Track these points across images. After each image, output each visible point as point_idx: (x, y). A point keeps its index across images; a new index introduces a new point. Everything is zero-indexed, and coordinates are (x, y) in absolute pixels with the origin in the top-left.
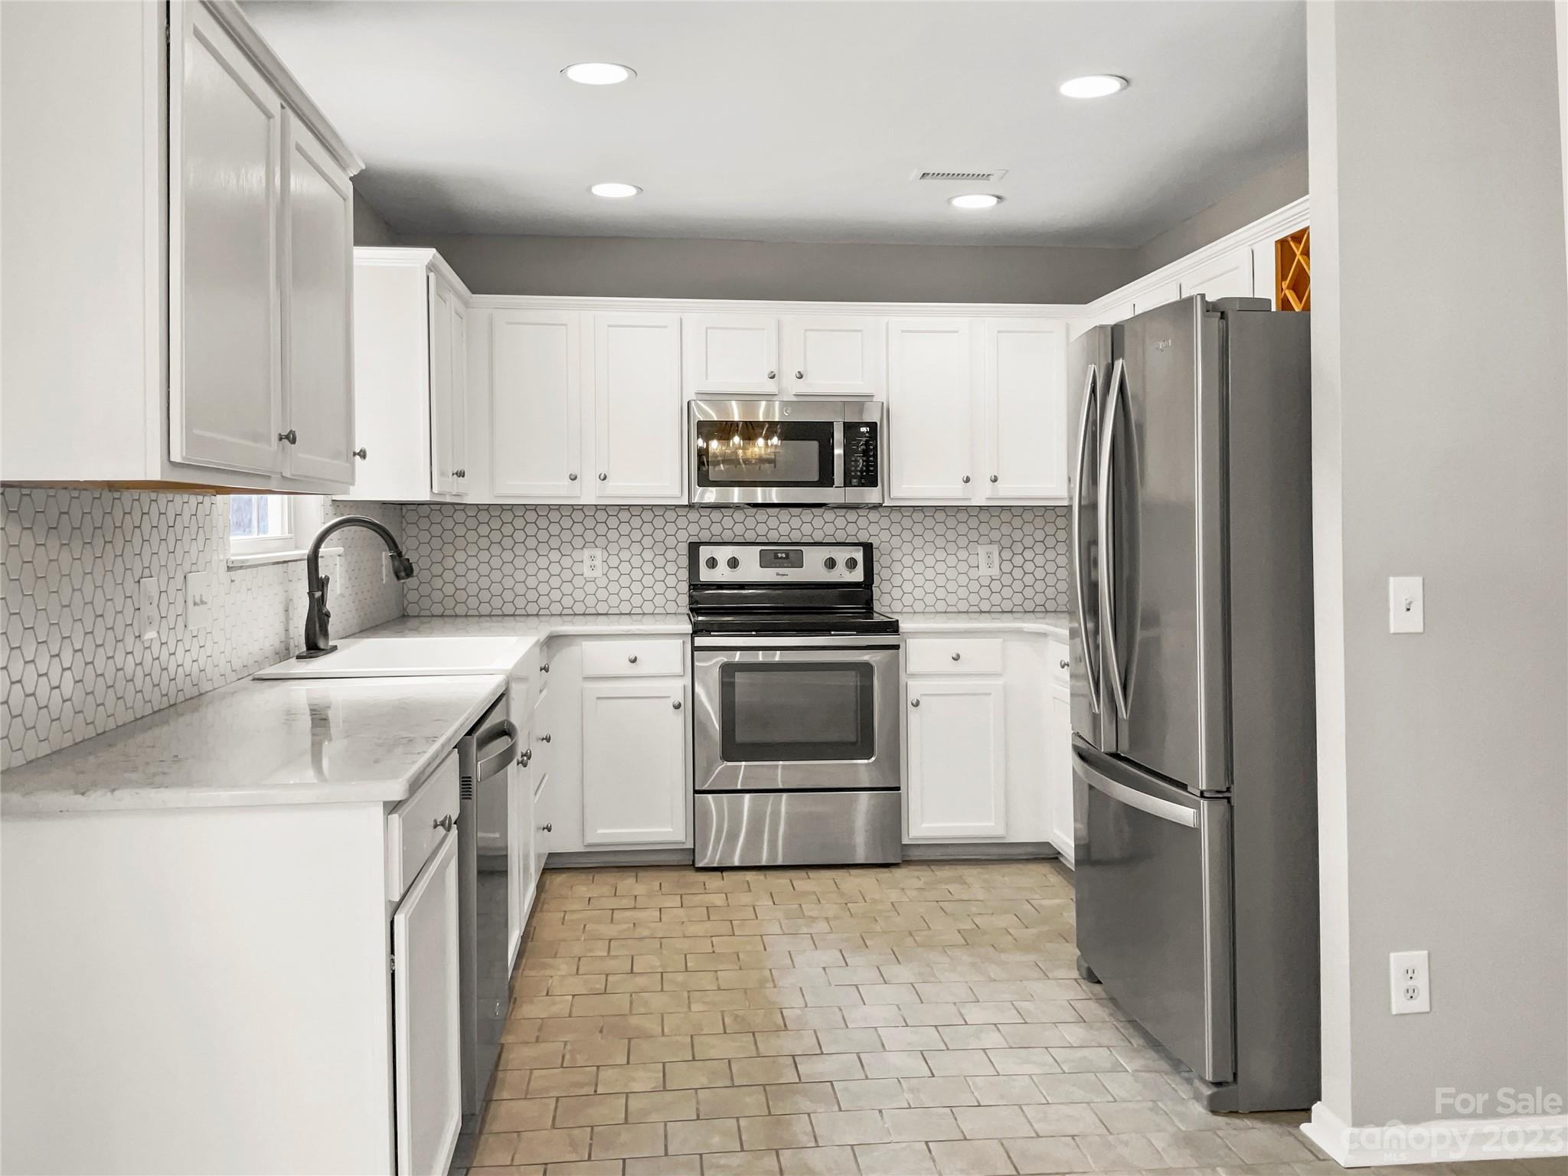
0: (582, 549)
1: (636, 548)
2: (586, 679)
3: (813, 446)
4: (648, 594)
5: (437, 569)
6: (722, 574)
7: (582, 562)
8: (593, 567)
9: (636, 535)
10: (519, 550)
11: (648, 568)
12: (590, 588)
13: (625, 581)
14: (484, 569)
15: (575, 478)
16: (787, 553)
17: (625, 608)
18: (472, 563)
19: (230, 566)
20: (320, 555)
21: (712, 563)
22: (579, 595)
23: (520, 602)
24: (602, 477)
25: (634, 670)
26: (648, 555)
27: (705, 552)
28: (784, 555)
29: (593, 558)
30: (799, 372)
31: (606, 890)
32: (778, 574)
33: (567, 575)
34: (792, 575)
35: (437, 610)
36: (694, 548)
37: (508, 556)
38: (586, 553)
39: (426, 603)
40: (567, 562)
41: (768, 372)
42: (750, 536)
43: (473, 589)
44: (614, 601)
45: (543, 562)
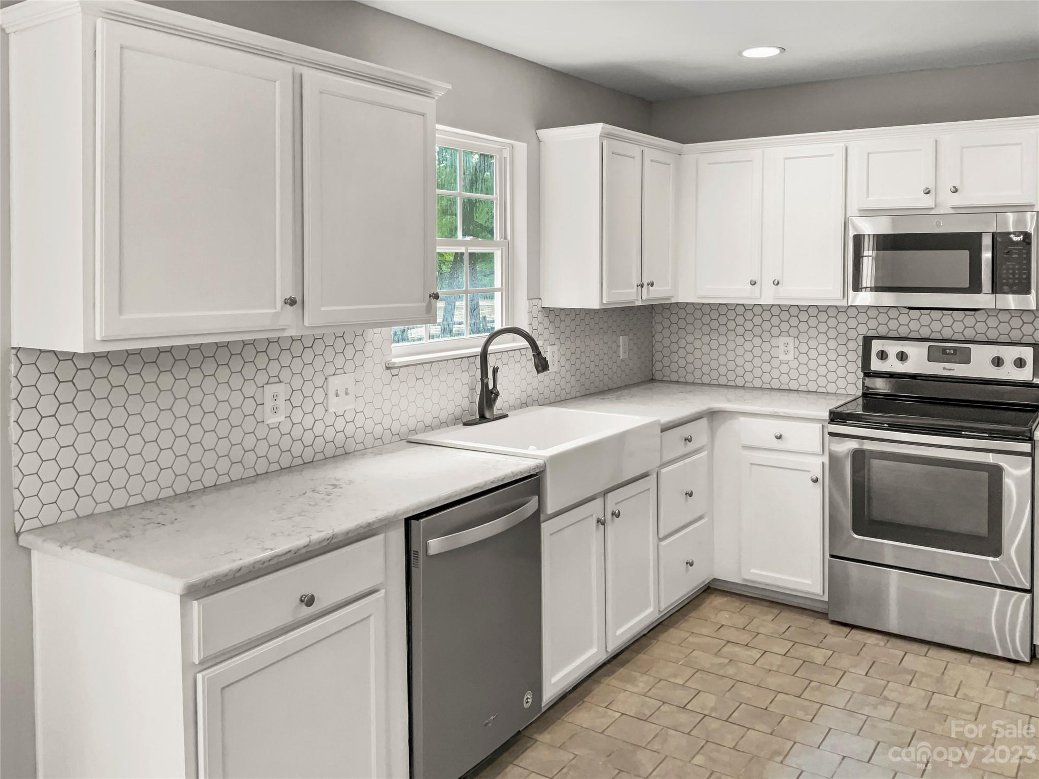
0: (778, 337)
1: (822, 338)
2: (745, 447)
3: (964, 255)
4: (832, 377)
5: (674, 347)
6: (893, 365)
7: (778, 347)
8: (786, 352)
9: (823, 328)
10: (731, 335)
11: (832, 355)
12: (784, 368)
13: (812, 365)
14: (706, 349)
15: (755, 283)
16: (955, 349)
17: (812, 387)
18: (698, 344)
19: (387, 366)
20: (488, 353)
21: (883, 355)
22: (775, 373)
23: (731, 376)
24: (776, 282)
25: (777, 444)
26: (832, 344)
27: (876, 346)
28: (952, 351)
29: (786, 345)
30: (954, 187)
31: (740, 620)
32: (944, 369)
33: (766, 357)
34: (959, 370)
35: (674, 377)
36: (867, 341)
37: (723, 340)
38: (783, 340)
39: (667, 371)
40: (766, 347)
41: (923, 188)
42: (925, 332)
43: (698, 364)
44: (804, 381)
45: (748, 346)
